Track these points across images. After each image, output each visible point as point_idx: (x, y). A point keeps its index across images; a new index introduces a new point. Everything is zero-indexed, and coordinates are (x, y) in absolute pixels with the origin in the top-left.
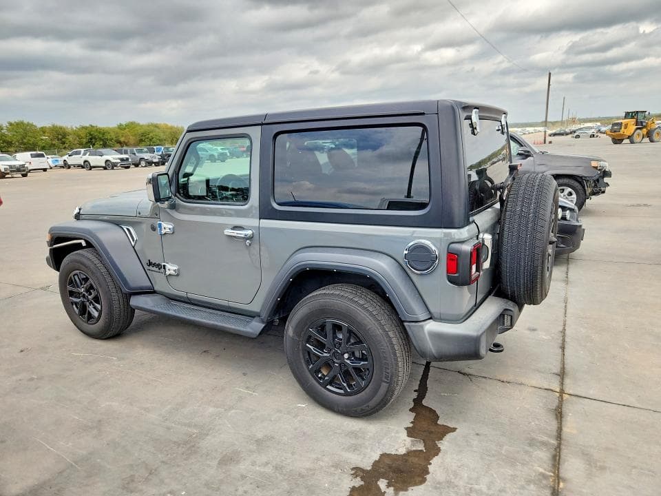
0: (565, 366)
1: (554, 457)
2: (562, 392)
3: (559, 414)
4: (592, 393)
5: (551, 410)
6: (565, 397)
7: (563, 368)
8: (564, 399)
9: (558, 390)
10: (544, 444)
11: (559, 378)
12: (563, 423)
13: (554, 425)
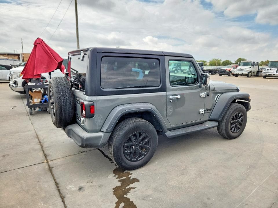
0: (51, 174)
1: (42, 147)
2: (47, 162)
3: (46, 156)
4: (36, 167)
5: (49, 155)
6: (46, 161)
7: (51, 172)
8: (46, 160)
9: (49, 162)
10: (46, 148)
11: (51, 167)
12: (43, 154)
13: (46, 152)
